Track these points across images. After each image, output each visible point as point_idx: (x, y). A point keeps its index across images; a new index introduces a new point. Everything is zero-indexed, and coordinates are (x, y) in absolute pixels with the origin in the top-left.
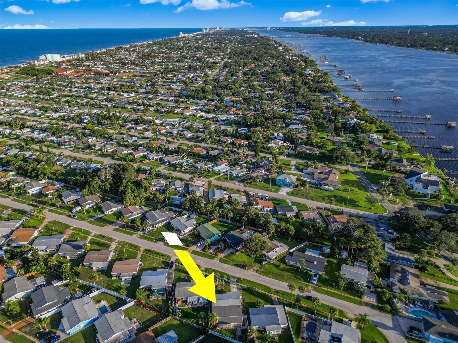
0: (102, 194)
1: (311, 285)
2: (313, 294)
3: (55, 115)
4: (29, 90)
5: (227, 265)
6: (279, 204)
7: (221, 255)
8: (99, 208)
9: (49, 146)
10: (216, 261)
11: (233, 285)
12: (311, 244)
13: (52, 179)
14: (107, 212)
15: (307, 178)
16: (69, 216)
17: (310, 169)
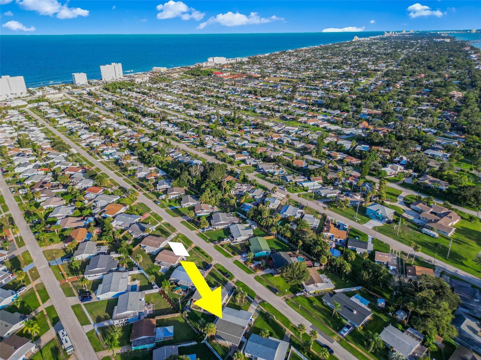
0: (190, 188)
1: (338, 335)
2: (335, 345)
3: (193, 113)
4: (185, 88)
5: (260, 284)
6: (355, 237)
7: (260, 273)
8: (179, 200)
9: (173, 139)
10: (252, 276)
11: (254, 306)
12: (366, 291)
13: (159, 168)
14: (184, 205)
15: (412, 215)
16: (155, 201)
17: (420, 206)
